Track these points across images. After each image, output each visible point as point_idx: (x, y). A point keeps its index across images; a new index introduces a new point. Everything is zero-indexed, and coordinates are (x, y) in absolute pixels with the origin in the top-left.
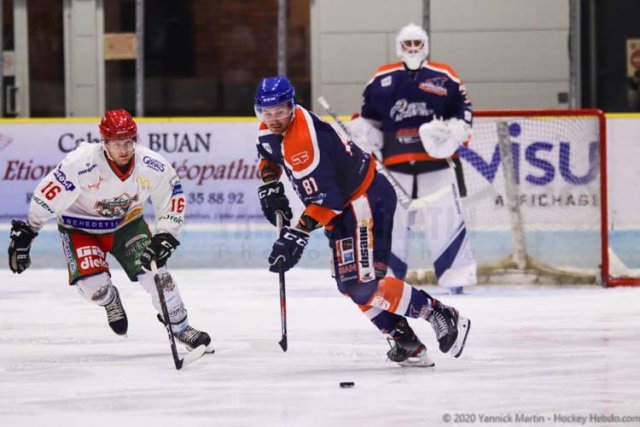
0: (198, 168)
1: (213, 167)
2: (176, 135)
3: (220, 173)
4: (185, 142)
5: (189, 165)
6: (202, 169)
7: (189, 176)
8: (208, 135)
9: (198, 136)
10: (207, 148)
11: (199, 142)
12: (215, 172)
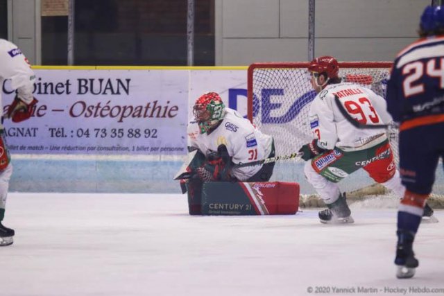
0: (119, 108)
1: (131, 107)
2: (101, 81)
3: (137, 112)
4: (109, 86)
5: (111, 105)
6: (122, 109)
7: (111, 115)
8: (128, 81)
9: (119, 81)
10: (127, 91)
11: (120, 86)
12: (133, 111)
